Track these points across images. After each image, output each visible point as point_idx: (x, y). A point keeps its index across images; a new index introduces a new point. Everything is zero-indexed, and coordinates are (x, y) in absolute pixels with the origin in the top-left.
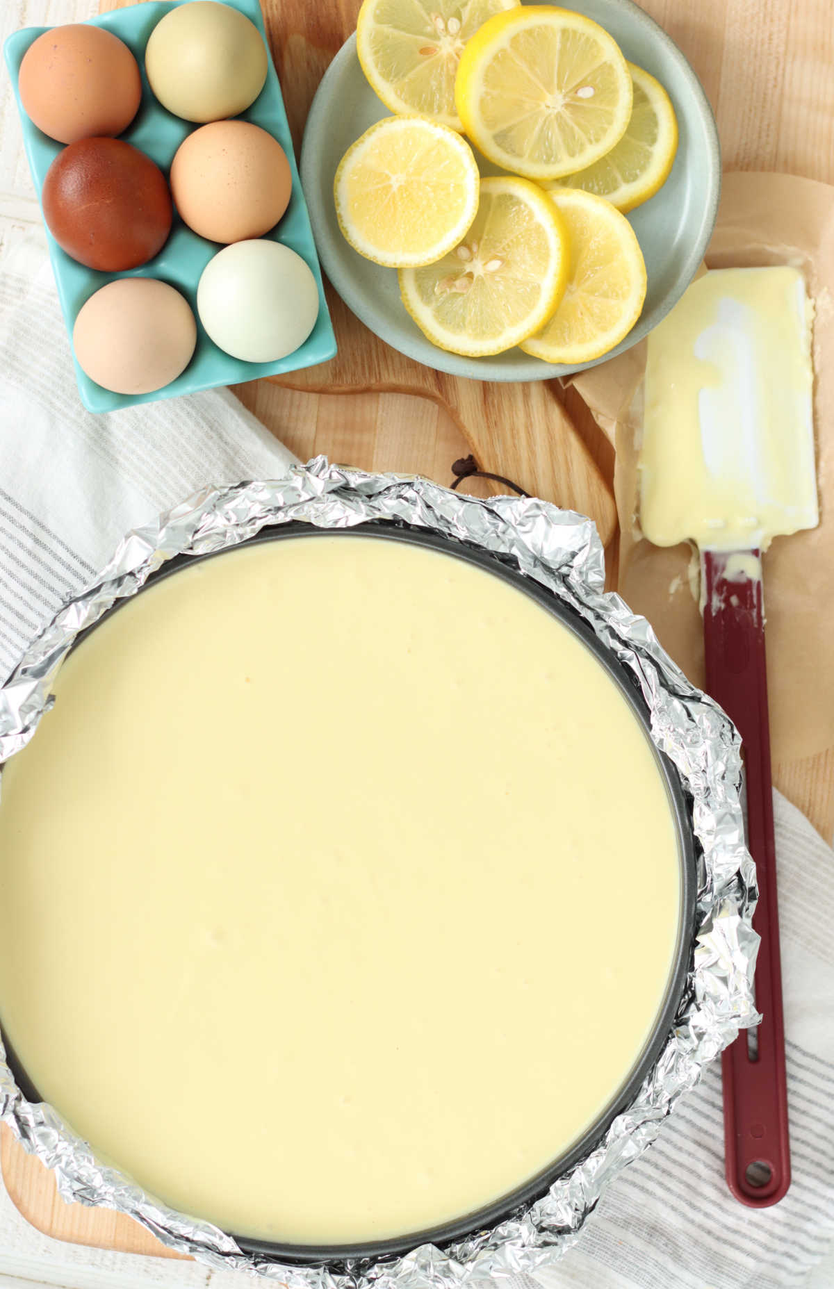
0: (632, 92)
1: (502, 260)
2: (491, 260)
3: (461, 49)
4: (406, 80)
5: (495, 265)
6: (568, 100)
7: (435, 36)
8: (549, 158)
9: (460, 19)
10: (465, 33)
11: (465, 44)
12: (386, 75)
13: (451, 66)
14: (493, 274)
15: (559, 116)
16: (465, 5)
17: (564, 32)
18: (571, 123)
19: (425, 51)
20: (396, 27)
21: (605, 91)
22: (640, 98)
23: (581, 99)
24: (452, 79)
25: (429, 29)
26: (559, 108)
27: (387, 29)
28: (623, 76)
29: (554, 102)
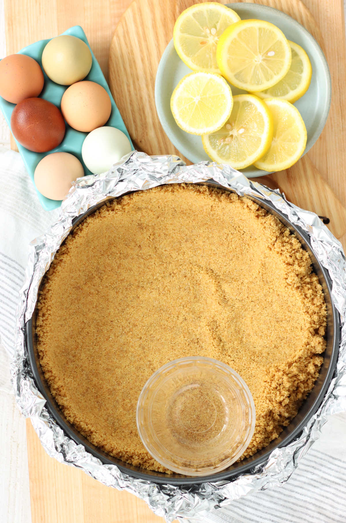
0: (291, 52)
1: (245, 128)
2: (240, 129)
3: (217, 41)
4: (196, 56)
5: (242, 131)
6: (264, 57)
7: (206, 36)
8: (258, 83)
9: (216, 28)
10: (219, 34)
11: (218, 38)
12: (188, 55)
13: (214, 48)
14: (241, 134)
15: (261, 64)
16: (218, 22)
17: (260, 29)
18: (266, 67)
19: (203, 43)
20: (189, 34)
21: (279, 53)
22: (294, 54)
23: (269, 57)
24: (215, 54)
25: (203, 34)
26: (261, 61)
27: (186, 35)
28: (286, 46)
29: (258, 59)
